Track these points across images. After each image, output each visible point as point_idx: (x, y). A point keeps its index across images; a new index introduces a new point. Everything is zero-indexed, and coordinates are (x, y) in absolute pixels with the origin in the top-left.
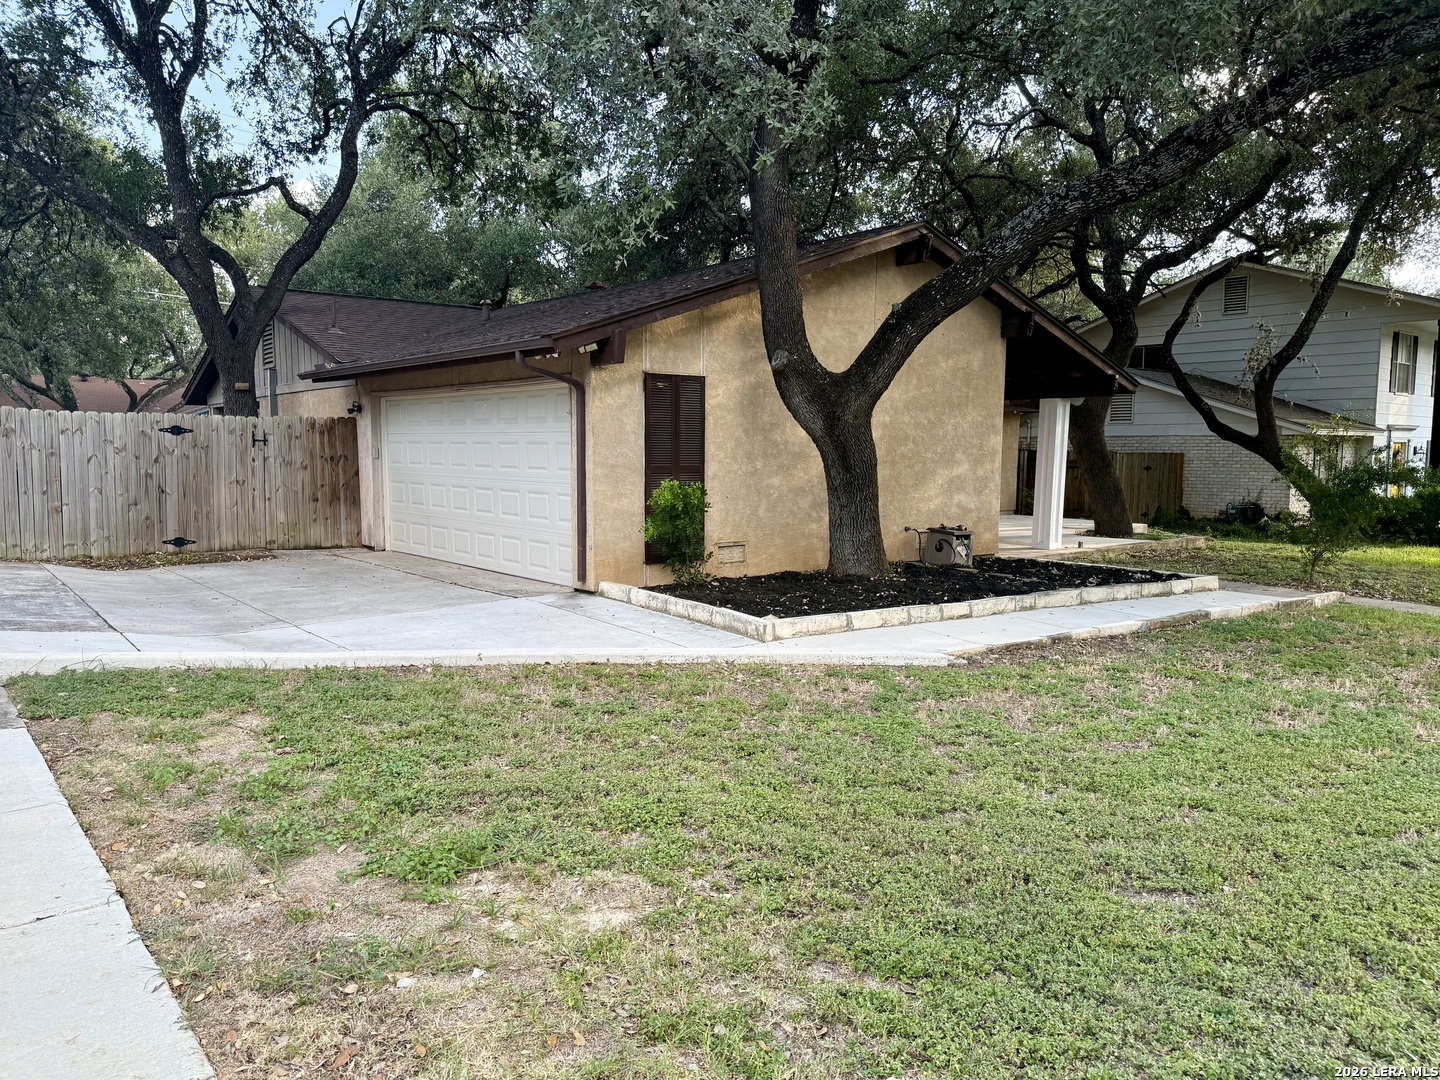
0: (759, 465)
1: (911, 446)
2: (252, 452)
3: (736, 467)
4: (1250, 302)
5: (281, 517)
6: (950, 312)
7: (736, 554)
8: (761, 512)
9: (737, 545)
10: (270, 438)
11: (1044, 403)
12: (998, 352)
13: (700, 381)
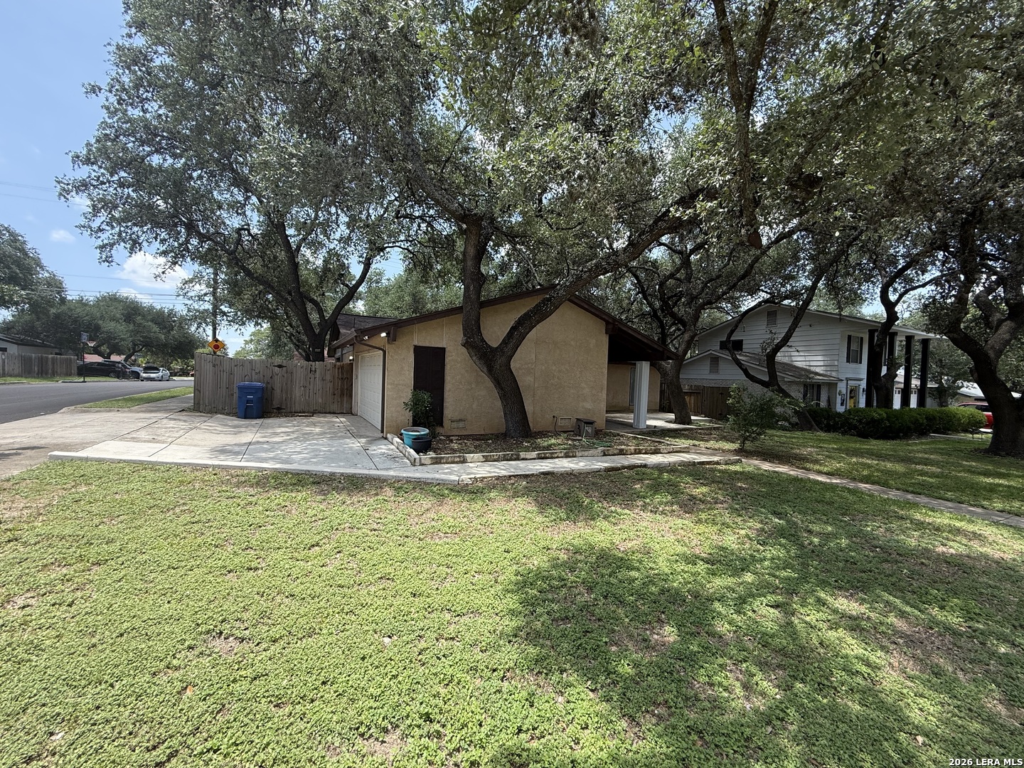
0: (473, 386)
1: (556, 380)
2: (310, 375)
3: (461, 386)
4: (778, 322)
5: (320, 401)
6: (538, 322)
7: (461, 424)
8: (474, 406)
9: (460, 420)
10: (318, 370)
11: (638, 364)
12: (605, 340)
13: (443, 350)
